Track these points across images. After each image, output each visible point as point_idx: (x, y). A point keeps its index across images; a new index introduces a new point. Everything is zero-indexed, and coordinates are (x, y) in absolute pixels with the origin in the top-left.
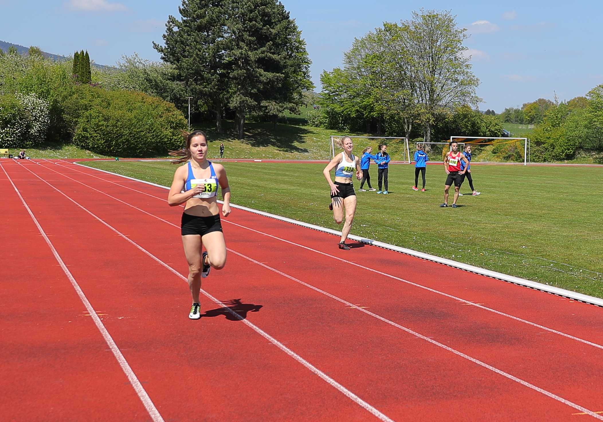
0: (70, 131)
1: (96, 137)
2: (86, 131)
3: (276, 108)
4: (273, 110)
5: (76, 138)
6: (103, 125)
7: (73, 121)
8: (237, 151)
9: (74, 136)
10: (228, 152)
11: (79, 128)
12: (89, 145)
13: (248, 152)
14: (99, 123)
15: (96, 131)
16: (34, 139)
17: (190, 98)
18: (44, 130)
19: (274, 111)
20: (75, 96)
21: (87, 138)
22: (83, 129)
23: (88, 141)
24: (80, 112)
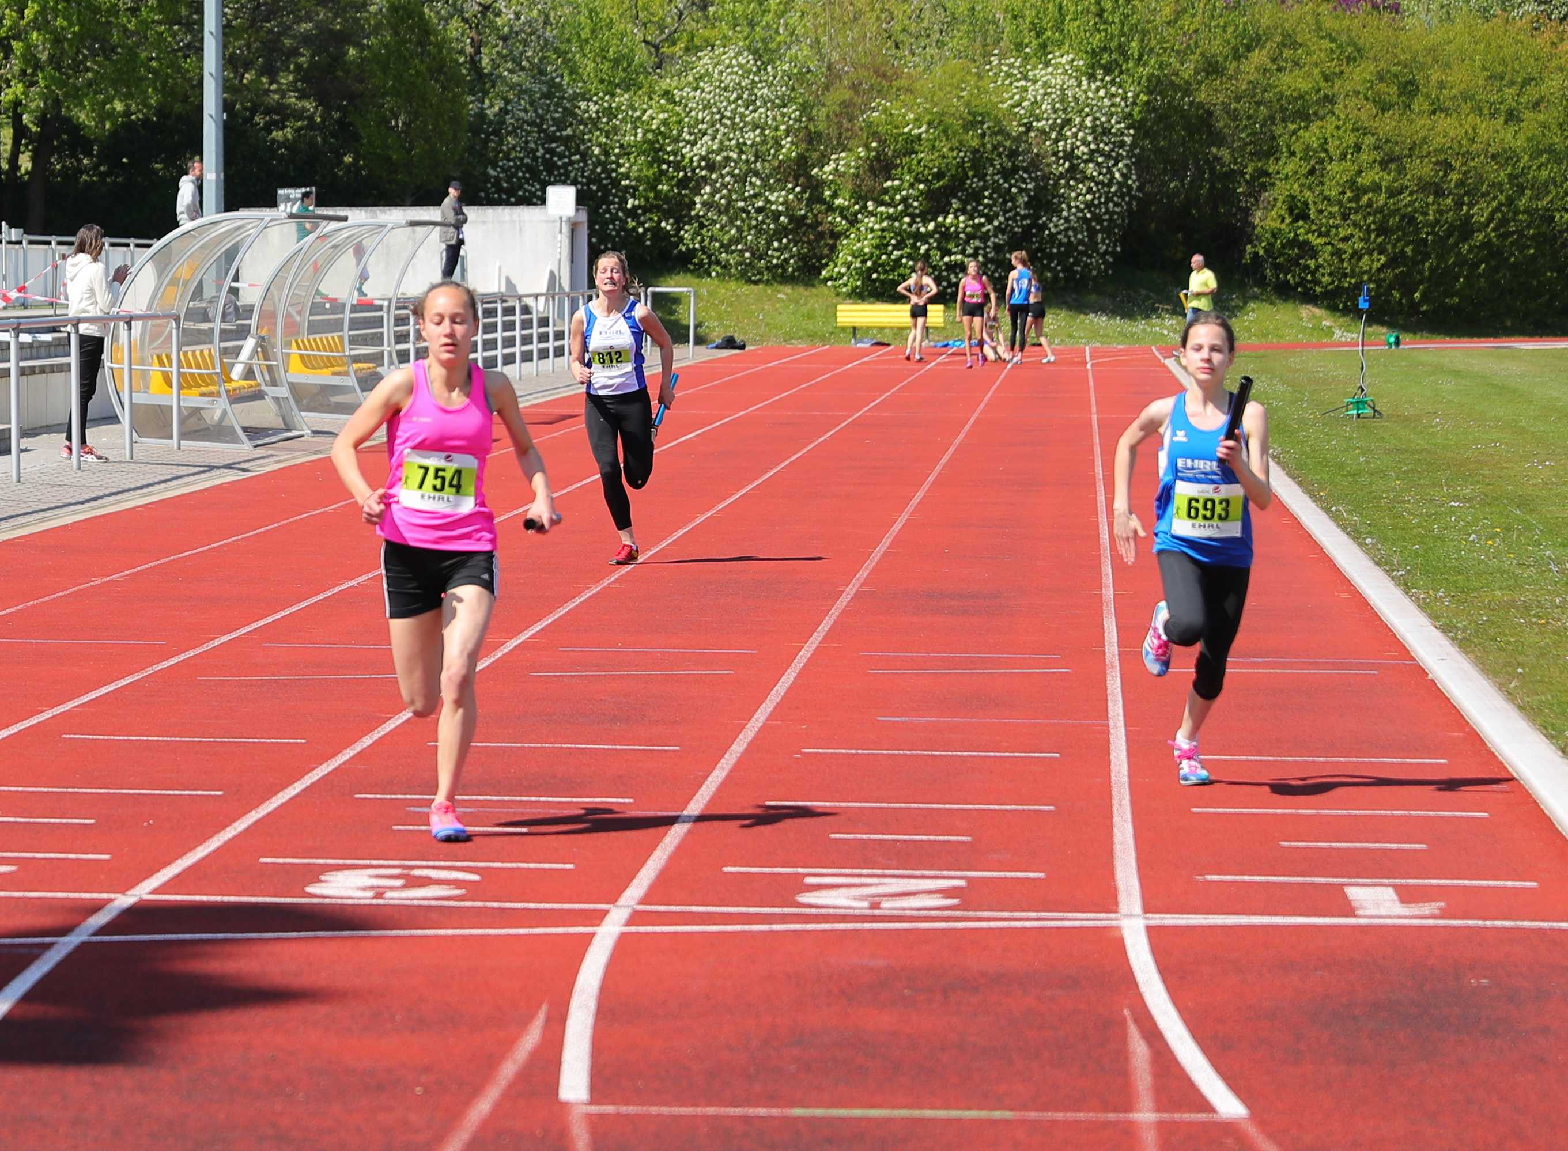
0: (1234, 222)
1: (1345, 239)
2: (1304, 216)
6: (1376, 188)
7: (1243, 174)
11: (1271, 205)
12: (1317, 282)
15: (1345, 217)
16: (1062, 258)
18: (1110, 220)
20: (1258, 57)
22: (1291, 210)
23: (1312, 263)
24: (1278, 129)
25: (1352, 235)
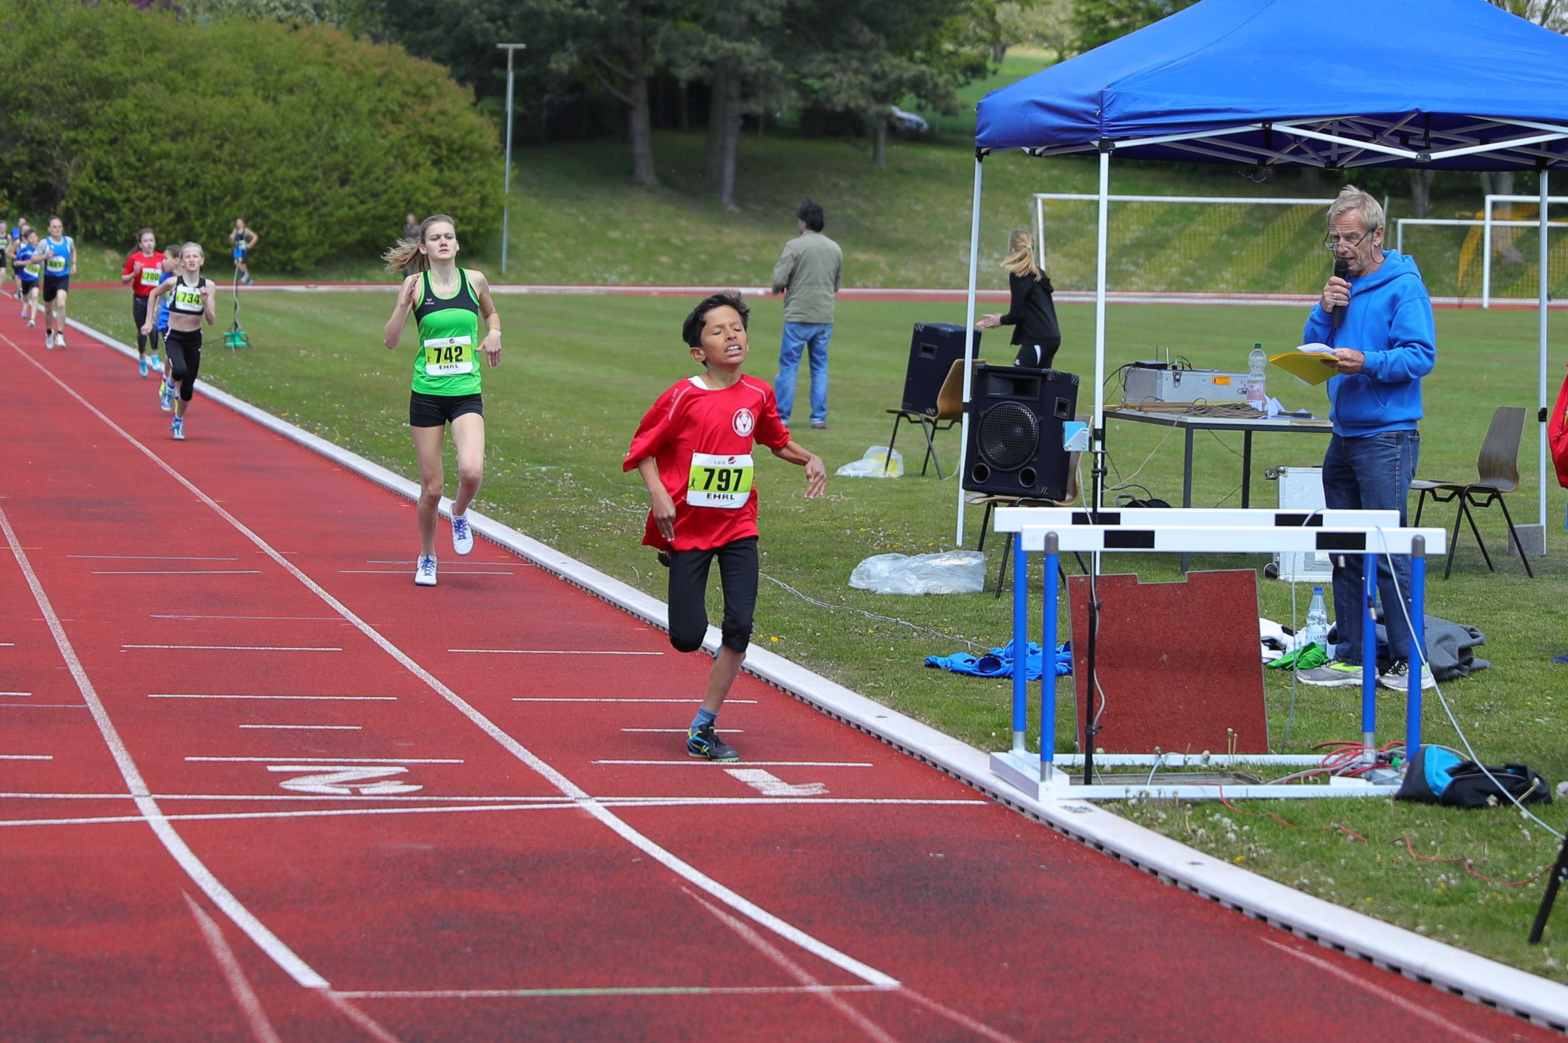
0: (50, 180)
1: (142, 199)
2: (108, 179)
3: (857, 82)
4: (846, 92)
5: (71, 204)
6: (167, 155)
7: (58, 141)
8: (703, 257)
9: (63, 197)
10: (664, 259)
11: (79, 168)
12: (119, 233)
13: (747, 258)
14: (157, 149)
15: (142, 179)
17: (517, 52)
19: (851, 97)
20: (70, 45)
21: (111, 205)
22: (97, 174)
23: (113, 217)
24: (87, 105)
25: (147, 196)
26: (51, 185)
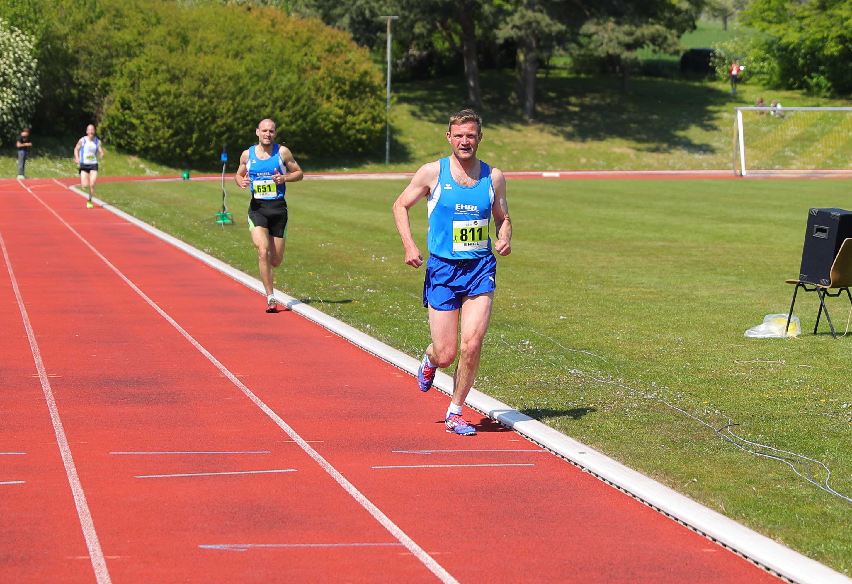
0: (91, 110)
3: (614, 37)
4: (607, 44)
7: (96, 85)
8: (515, 152)
9: (100, 121)
11: (110, 103)
12: (136, 144)
13: (544, 153)
14: (161, 89)
17: (393, 21)
18: (25, 109)
19: (610, 47)
22: (122, 106)
23: (133, 134)
24: (115, 61)
26: (92, 114)
